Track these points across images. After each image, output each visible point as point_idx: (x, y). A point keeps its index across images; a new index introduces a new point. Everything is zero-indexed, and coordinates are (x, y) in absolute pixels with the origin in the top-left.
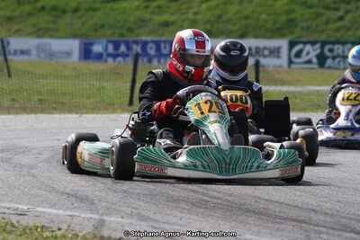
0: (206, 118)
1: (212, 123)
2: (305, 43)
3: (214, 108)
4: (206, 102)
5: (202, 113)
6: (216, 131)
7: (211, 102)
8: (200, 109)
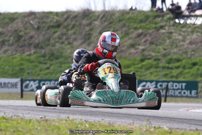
0: (107, 76)
1: (110, 78)
2: (30, 81)
3: (112, 70)
4: (108, 68)
5: (106, 73)
6: (112, 82)
7: (110, 68)
8: (104, 71)
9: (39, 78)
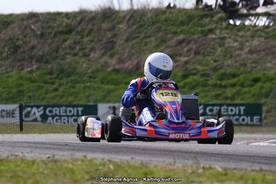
2: (32, 107)
9: (44, 103)
